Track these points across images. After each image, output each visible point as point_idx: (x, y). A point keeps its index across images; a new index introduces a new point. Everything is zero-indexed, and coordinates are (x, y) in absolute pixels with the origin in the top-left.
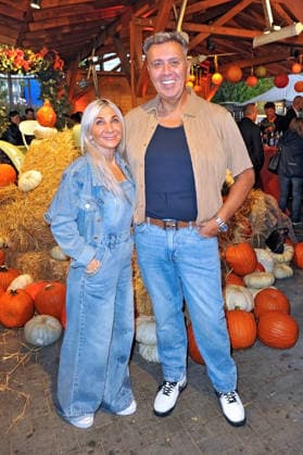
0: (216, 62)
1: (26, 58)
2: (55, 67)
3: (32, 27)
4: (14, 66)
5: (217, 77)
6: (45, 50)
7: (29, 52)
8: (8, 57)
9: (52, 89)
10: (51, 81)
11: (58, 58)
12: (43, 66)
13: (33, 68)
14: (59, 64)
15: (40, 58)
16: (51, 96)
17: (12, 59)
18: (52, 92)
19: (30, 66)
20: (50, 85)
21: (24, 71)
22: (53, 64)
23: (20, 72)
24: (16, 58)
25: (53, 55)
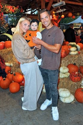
1: (13, 9)
4: (10, 11)
6: (18, 6)
7: (14, 7)
11: (22, 9)
12: (18, 11)
13: (15, 12)
14: (22, 11)
15: (17, 9)
21: (12, 13)
22: (20, 11)
23: (11, 13)
24: (10, 8)
25: (20, 8)
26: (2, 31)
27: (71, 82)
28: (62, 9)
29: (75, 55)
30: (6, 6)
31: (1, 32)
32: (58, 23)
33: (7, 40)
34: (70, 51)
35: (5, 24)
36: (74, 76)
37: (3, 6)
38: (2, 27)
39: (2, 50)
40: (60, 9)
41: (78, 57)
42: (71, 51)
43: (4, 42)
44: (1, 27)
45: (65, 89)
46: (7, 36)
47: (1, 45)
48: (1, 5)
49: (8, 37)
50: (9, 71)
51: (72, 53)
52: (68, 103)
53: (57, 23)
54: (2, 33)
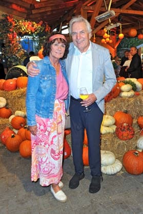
0: (121, 28)
1: (33, 26)
3: (34, 12)
4: (27, 30)
5: (121, 35)
6: (41, 22)
7: (34, 23)
9: (44, 41)
10: (44, 37)
11: (47, 25)
12: (41, 29)
13: (36, 31)
14: (48, 29)
15: (39, 26)
17: (26, 26)
20: (44, 39)
21: (32, 32)
22: (45, 29)
23: (30, 33)
25: (45, 24)
26: (15, 62)
27: (118, 140)
28: (114, 24)
29: (130, 97)
30: (20, 21)
31: (14, 64)
32: (116, 47)
33: (20, 76)
34: (121, 91)
35: (19, 50)
36: (121, 129)
37: (16, 23)
38: (15, 55)
39: (13, 91)
40: (112, 24)
41: (136, 102)
42: (123, 92)
43: (16, 79)
44: (13, 56)
45: (107, 152)
46: (21, 69)
47: (11, 83)
48: (13, 21)
49: (23, 71)
50: (22, 124)
51: (124, 94)
52: (112, 175)
53: (114, 48)
54: (14, 66)
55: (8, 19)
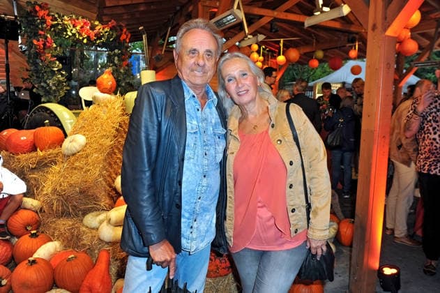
0: (281, 45)
1: (93, 28)
2: (121, 38)
5: (281, 58)
6: (113, 23)
7: (97, 23)
8: (74, 26)
9: (116, 58)
10: (116, 51)
11: (125, 30)
12: (110, 36)
13: (100, 38)
14: (125, 36)
15: (106, 29)
16: (115, 65)
17: (78, 28)
18: (116, 62)
19: (96, 35)
20: (115, 55)
21: (89, 40)
24: (82, 27)
25: (121, 27)
26: (46, 95)
30: (66, 17)
37: (55, 19)
39: (23, 156)
47: (24, 138)
50: (29, 225)
55: (36, 12)
